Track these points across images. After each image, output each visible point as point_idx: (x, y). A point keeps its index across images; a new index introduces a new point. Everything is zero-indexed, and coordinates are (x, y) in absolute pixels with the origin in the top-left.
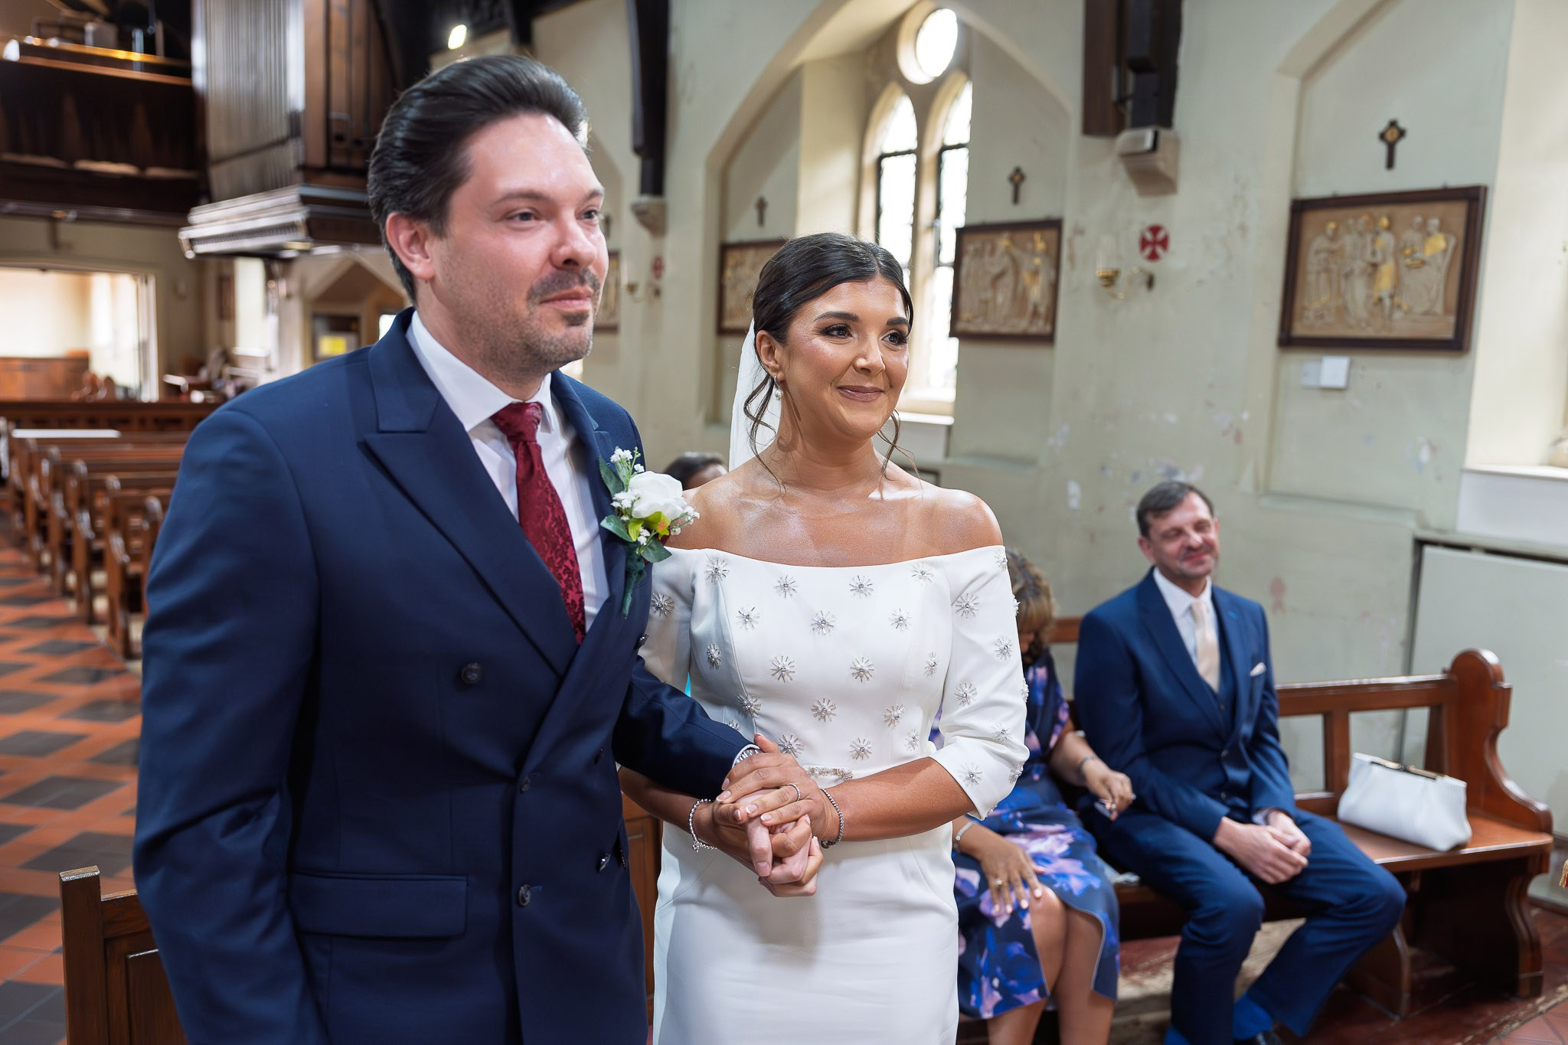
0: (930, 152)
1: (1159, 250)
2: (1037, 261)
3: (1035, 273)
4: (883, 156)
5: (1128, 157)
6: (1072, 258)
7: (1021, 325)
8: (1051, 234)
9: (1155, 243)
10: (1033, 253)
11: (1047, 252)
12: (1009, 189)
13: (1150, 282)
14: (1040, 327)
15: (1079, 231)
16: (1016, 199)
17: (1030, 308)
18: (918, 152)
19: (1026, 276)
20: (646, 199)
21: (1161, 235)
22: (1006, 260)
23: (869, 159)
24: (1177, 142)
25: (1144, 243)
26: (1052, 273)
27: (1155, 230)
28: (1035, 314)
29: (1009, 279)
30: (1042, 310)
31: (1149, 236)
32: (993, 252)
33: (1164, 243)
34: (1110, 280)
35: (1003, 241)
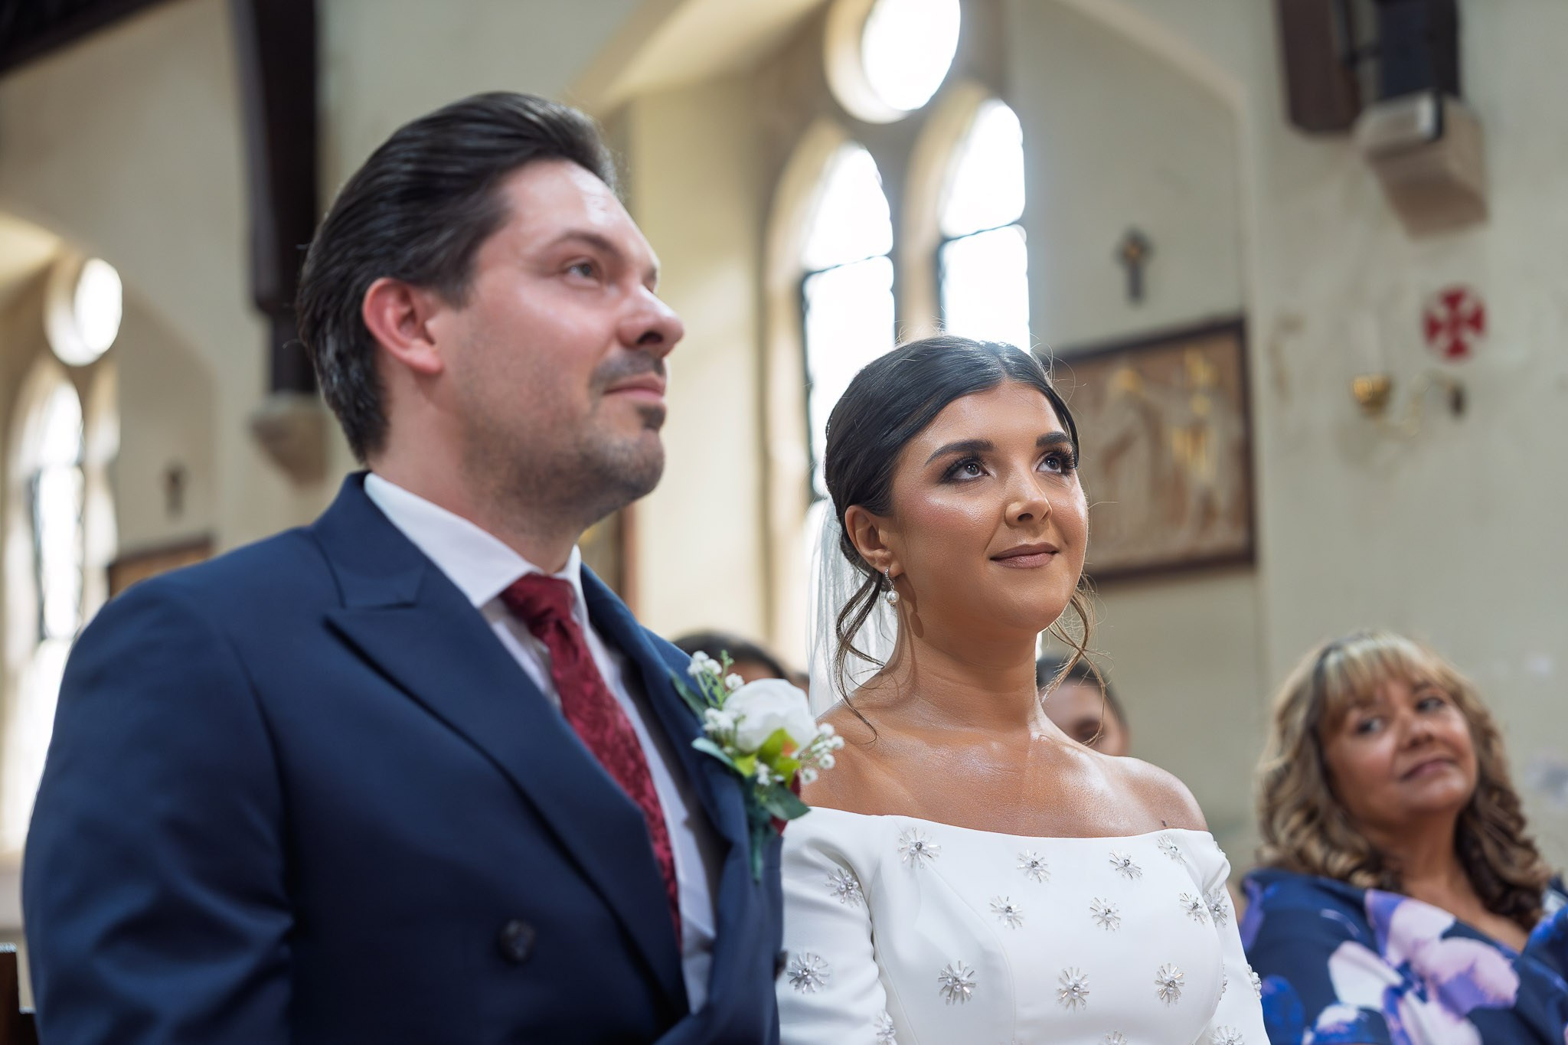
0: (917, 250)
1: (1468, 336)
2: (1201, 406)
3: (1196, 430)
4: (807, 275)
5: (1385, 157)
6: (1280, 382)
7: (1180, 541)
8: (1225, 349)
9: (1455, 324)
10: (1188, 392)
11: (1218, 388)
12: (1117, 278)
13: (1458, 402)
14: (1223, 536)
15: (1290, 325)
16: (1136, 290)
17: (1193, 504)
18: (894, 256)
19: (1178, 442)
20: (286, 406)
21: (1466, 307)
22: (1130, 418)
23: (781, 281)
24: (1476, 124)
25: (1432, 328)
26: (1235, 428)
27: (1453, 299)
28: (1208, 512)
29: (1141, 451)
30: (1223, 499)
31: (1442, 313)
32: (1098, 400)
33: (1477, 321)
34: (1377, 401)
35: (1120, 380)
